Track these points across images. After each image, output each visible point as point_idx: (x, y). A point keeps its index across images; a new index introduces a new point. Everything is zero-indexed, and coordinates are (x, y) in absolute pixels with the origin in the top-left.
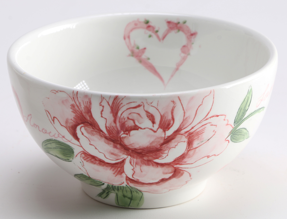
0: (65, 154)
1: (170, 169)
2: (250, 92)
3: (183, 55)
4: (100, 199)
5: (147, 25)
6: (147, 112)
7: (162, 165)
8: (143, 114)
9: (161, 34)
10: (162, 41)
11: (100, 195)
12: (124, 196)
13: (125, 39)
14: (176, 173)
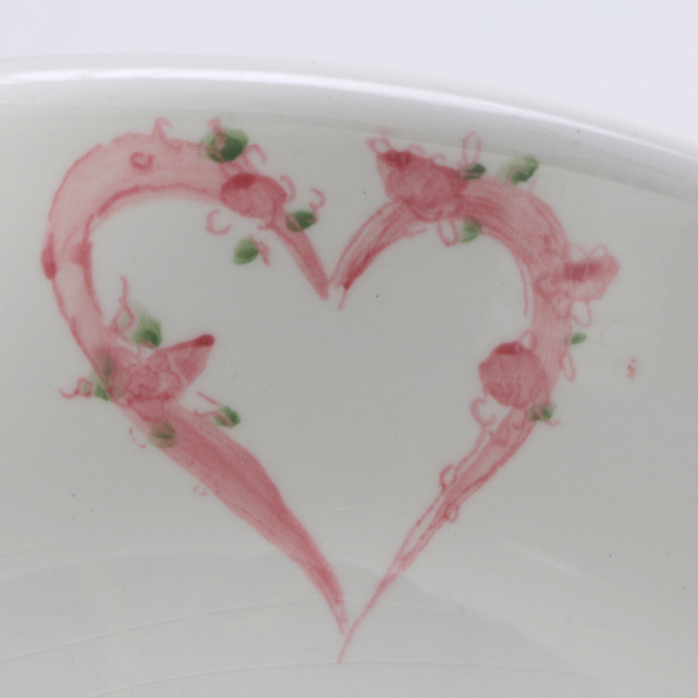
3: (496, 411)
5: (232, 170)
9: (330, 241)
10: (335, 292)
13: (50, 269)
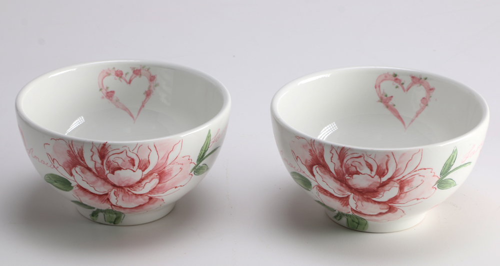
0: (305, 185)
1: (386, 206)
2: (455, 152)
3: (422, 105)
4: (335, 220)
5: (395, 78)
6: (366, 162)
7: (379, 203)
8: (364, 163)
9: (406, 86)
10: (406, 92)
11: (335, 217)
12: (353, 221)
13: (376, 88)
14: (391, 209)
